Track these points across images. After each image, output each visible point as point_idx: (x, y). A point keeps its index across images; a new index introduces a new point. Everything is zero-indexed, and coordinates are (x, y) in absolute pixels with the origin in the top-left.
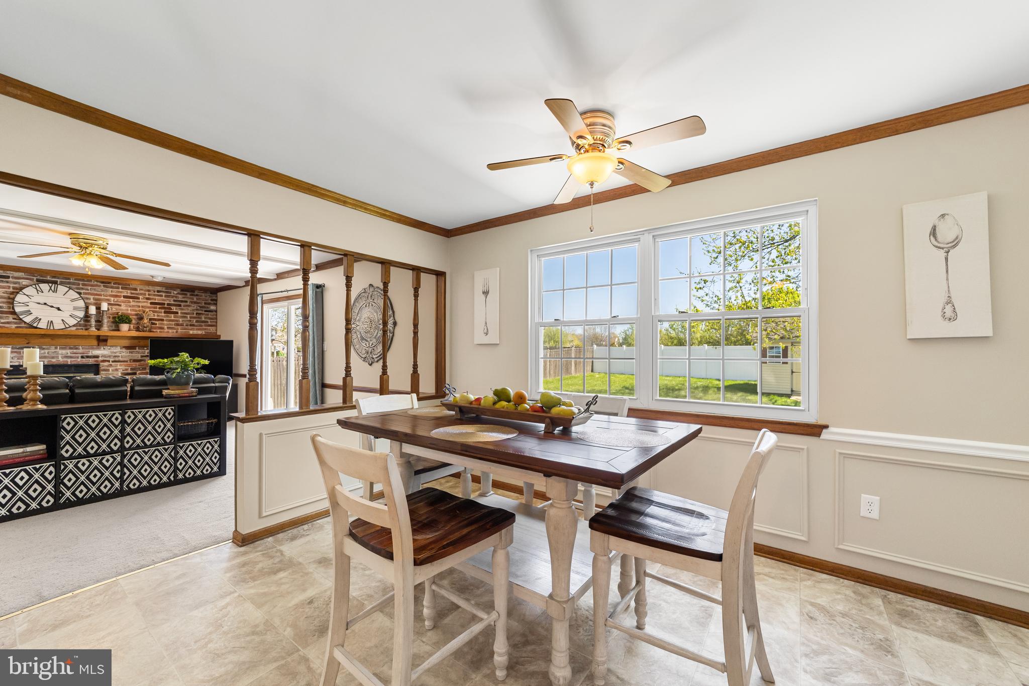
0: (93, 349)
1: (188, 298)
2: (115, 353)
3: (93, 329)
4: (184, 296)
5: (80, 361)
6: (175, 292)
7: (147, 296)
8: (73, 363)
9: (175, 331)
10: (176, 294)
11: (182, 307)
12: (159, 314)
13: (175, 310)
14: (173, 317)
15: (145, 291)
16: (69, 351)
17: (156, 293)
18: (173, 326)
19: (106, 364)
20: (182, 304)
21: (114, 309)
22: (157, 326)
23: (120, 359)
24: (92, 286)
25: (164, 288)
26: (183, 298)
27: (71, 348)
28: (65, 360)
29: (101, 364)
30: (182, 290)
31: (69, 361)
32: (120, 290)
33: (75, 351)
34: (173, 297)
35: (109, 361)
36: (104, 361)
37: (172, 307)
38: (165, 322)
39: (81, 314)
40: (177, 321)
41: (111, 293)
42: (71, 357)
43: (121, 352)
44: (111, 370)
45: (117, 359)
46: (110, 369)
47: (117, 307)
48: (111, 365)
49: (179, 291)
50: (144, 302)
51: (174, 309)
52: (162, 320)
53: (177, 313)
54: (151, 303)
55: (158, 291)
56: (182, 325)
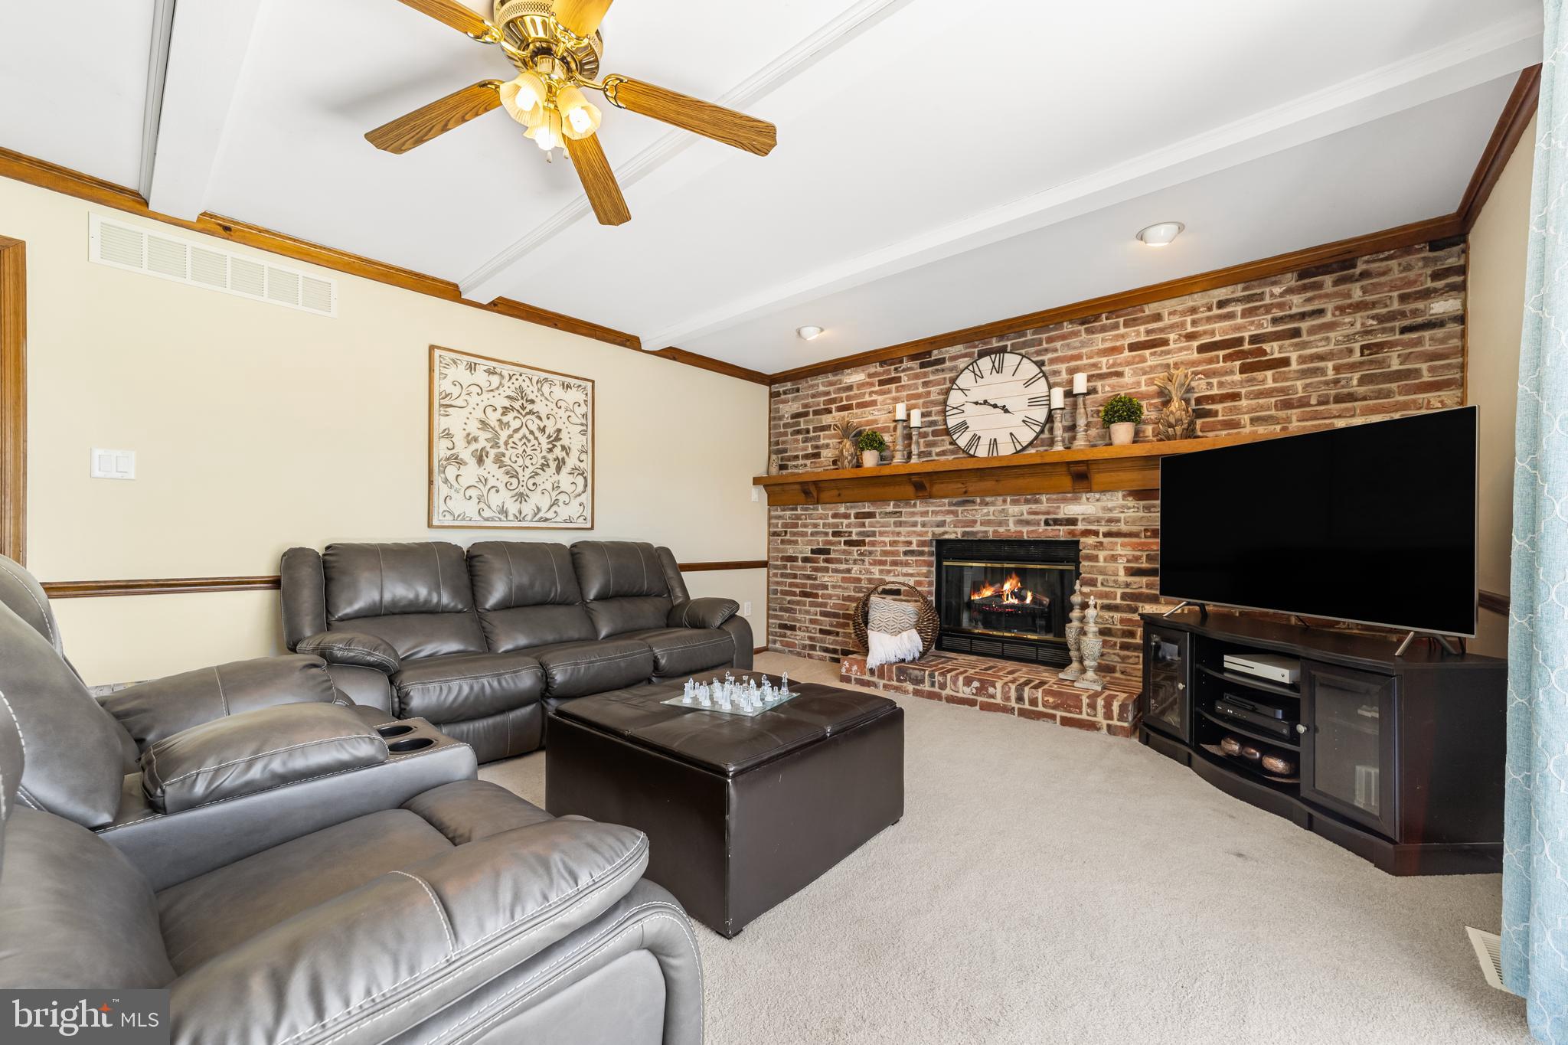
0: (1065, 500)
1: (1327, 296)
2: (1110, 510)
3: (1059, 447)
4: (1309, 294)
5: (1043, 532)
6: (1277, 290)
7: (1190, 329)
8: (1033, 537)
9: (1278, 428)
10: (1282, 295)
11: (1305, 337)
12: (1223, 379)
13: (1277, 355)
14: (1270, 380)
15: (1183, 313)
16: (1025, 508)
17: (1216, 312)
18: (1273, 412)
19: (1091, 540)
20: (1304, 325)
21: (1107, 389)
22: (1220, 418)
23: (1123, 527)
24: (1064, 337)
25: (1240, 287)
26: (1309, 300)
27: (1027, 502)
28: (1019, 528)
29: (1082, 540)
30: (1301, 277)
31: (1026, 533)
32: (1122, 330)
33: (1034, 506)
34: (1268, 309)
35: (1096, 533)
36: (1087, 533)
37: (1266, 347)
38: (1244, 403)
39: (1040, 414)
40: (1283, 391)
41: (1101, 346)
42: (1027, 523)
43: (1123, 507)
44: (1101, 558)
45: (1114, 528)
46: (1102, 555)
47: (1114, 380)
48: (1101, 543)
49: (1290, 280)
50: (1181, 349)
51: (1274, 350)
52: (1235, 397)
53: (1285, 362)
54: (1202, 349)
55: (1221, 304)
56: (1303, 403)
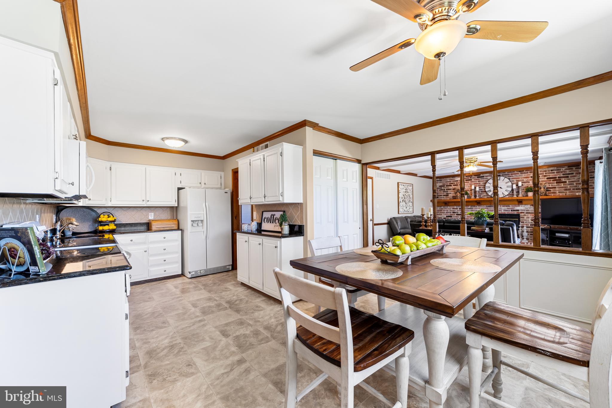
0: (516, 206)
1: (574, 171)
2: (527, 208)
3: (515, 196)
4: (570, 170)
5: (510, 212)
6: (564, 169)
7: (545, 175)
8: (508, 213)
9: (564, 194)
10: (565, 170)
11: (570, 178)
12: (552, 184)
13: (564, 181)
14: (562, 185)
15: (543, 171)
16: (506, 208)
17: (550, 172)
18: (563, 191)
19: (523, 214)
20: (569, 176)
21: (526, 185)
22: (552, 191)
23: (530, 212)
24: (515, 174)
25: (556, 168)
26: (570, 171)
27: (507, 206)
28: (504, 212)
29: (520, 214)
30: (568, 167)
31: (506, 213)
32: (529, 174)
33: (508, 207)
34: (562, 172)
35: (524, 213)
36: (521, 213)
37: (562, 179)
38: (557, 189)
39: (510, 189)
40: (565, 187)
41: (524, 176)
42: (507, 211)
43: (530, 208)
44: (525, 218)
45: (528, 212)
46: (525, 217)
47: (527, 183)
48: (525, 215)
49: (566, 167)
50: (543, 178)
51: (563, 180)
52: (555, 188)
53: (566, 182)
54: (547, 178)
55: (551, 170)
56: (569, 190)
